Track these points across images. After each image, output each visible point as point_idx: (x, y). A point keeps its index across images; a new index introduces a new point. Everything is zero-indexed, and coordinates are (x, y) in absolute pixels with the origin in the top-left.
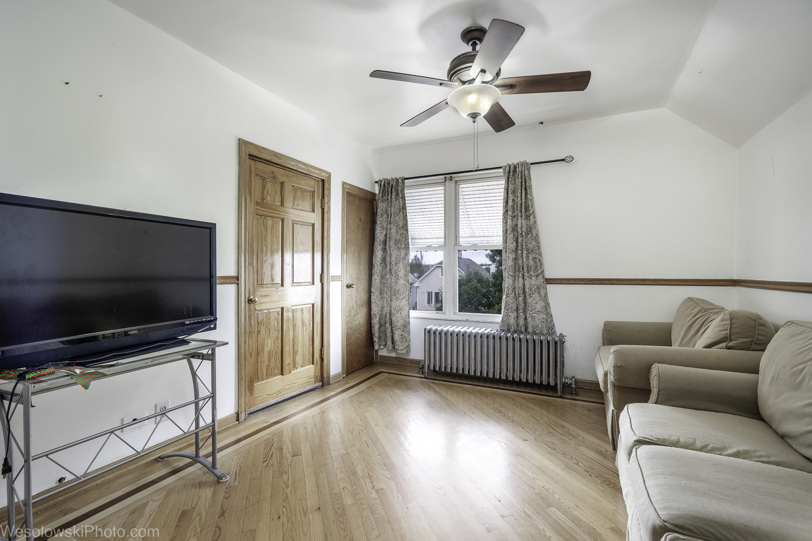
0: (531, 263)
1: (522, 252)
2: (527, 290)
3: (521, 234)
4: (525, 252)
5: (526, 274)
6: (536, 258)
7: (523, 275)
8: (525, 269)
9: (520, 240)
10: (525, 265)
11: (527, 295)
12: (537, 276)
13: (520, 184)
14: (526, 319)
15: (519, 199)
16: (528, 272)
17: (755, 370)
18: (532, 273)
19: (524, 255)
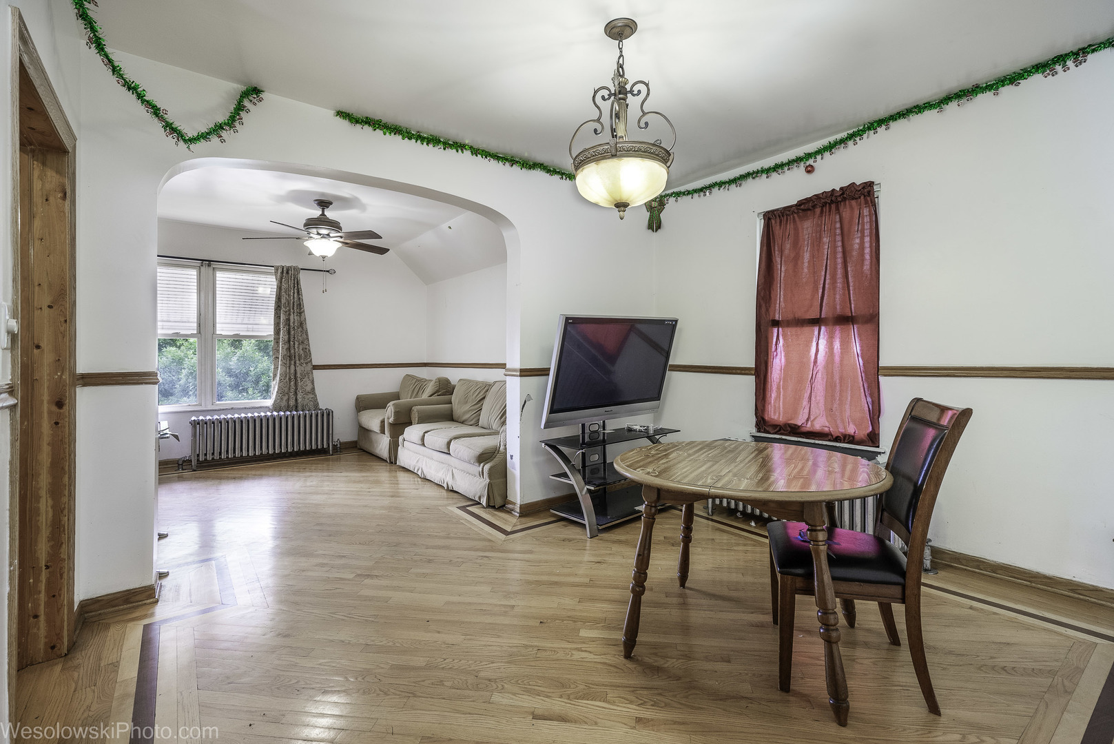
0: (302, 352)
1: (294, 344)
2: (298, 375)
3: (294, 328)
4: (297, 343)
5: (298, 362)
6: (306, 349)
7: (295, 363)
8: (297, 357)
9: (292, 333)
10: (297, 354)
11: (299, 379)
12: (306, 363)
13: (292, 285)
14: (296, 400)
15: (292, 298)
16: (299, 360)
17: (450, 403)
18: (302, 361)
19: (296, 346)
